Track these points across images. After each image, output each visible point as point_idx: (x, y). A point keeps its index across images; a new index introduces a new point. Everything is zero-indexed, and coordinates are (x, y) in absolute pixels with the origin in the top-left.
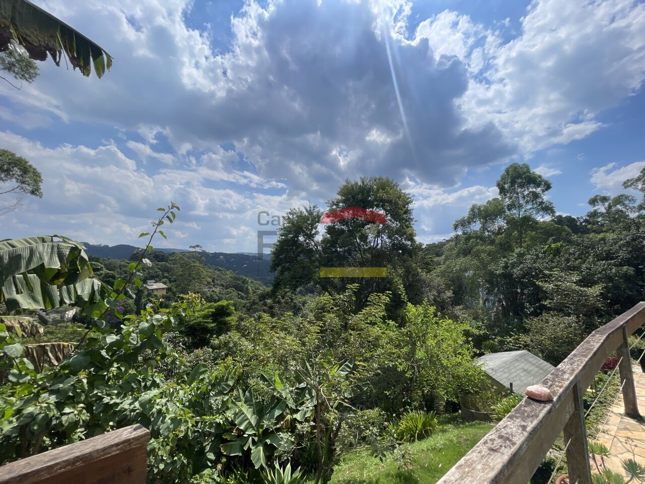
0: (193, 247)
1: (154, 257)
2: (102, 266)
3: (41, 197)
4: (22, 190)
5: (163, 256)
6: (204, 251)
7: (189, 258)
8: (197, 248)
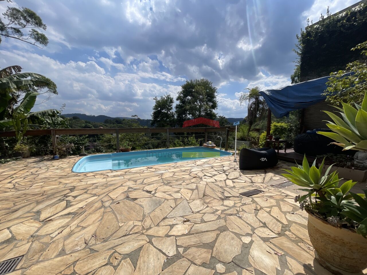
0: (134, 116)
1: (116, 121)
2: (92, 126)
3: (57, 94)
4: (50, 92)
5: (120, 121)
6: (139, 118)
7: (132, 122)
8: (135, 117)
